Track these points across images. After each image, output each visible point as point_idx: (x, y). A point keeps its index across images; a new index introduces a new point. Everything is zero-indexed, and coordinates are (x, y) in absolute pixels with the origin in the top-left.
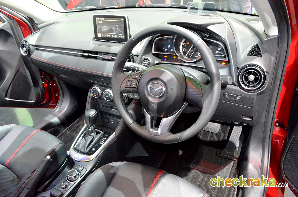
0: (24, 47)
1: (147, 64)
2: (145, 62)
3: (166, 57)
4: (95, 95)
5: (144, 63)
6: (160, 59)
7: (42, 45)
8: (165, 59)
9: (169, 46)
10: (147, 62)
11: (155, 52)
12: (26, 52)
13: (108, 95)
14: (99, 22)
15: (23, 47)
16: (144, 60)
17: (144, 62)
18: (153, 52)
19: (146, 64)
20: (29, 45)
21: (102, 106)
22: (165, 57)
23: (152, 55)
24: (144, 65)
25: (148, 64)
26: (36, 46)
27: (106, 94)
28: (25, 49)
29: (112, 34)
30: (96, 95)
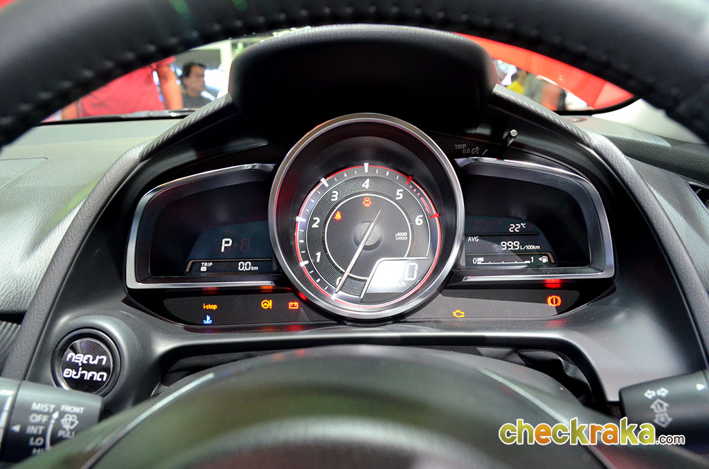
1: (98, 368)
2: (81, 358)
3: (214, 307)
5: (75, 367)
6: (181, 325)
8: (208, 321)
9: (226, 243)
10: (94, 351)
11: (143, 281)
16: (68, 343)
17: (70, 355)
18: (132, 283)
19: (87, 367)
22: (210, 312)
23: (126, 301)
24: (70, 381)
25: (106, 369)
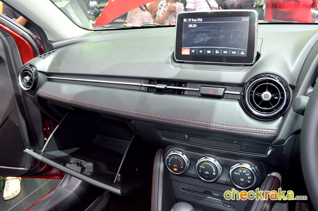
0: (26, 74)
4: (175, 167)
7: (61, 72)
12: (29, 83)
13: (209, 168)
14: (190, 26)
15: (24, 74)
20: (37, 71)
21: (183, 189)
26: (48, 74)
27: (204, 167)
28: (27, 78)
29: (217, 49)
30: (178, 168)
